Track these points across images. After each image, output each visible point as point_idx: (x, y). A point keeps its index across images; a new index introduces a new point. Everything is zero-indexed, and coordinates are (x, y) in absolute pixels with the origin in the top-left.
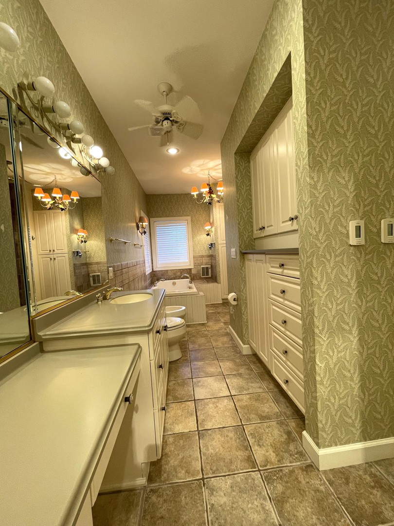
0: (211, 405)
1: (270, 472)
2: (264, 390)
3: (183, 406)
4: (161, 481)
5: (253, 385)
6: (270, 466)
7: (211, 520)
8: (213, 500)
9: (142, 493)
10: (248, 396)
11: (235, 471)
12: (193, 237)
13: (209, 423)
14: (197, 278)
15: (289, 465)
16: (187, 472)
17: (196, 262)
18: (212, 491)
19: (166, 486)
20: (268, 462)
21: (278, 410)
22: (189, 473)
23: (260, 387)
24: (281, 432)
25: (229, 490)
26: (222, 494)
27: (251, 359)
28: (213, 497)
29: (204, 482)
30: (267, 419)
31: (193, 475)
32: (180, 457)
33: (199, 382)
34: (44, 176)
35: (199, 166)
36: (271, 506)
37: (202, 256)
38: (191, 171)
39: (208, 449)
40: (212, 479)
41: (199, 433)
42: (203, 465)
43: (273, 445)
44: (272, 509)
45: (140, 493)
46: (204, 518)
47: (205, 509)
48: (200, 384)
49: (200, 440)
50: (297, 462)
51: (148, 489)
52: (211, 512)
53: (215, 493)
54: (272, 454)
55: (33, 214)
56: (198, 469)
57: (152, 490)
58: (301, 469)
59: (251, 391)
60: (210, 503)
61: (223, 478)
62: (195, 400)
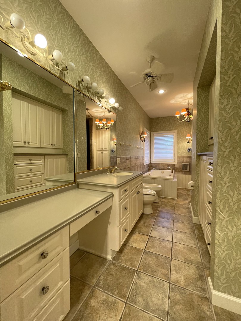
0: (157, 242)
1: (176, 287)
2: (196, 247)
3: (142, 236)
4: (118, 262)
5: (190, 241)
6: (178, 284)
7: (133, 288)
8: (138, 281)
9: (109, 262)
10: (183, 246)
11: (155, 276)
12: (178, 144)
13: (152, 249)
14: (178, 170)
15: (191, 290)
16: (131, 264)
17: (179, 160)
18: (139, 277)
19: (119, 265)
20: (178, 282)
21: (200, 261)
22: (131, 265)
23: (195, 244)
24: (196, 273)
25: (148, 282)
26: (143, 281)
27: (197, 227)
28: (138, 280)
29: (137, 272)
30: (190, 262)
31: (133, 267)
32: (130, 257)
33: (157, 228)
34: (100, 113)
35: (181, 98)
36: (168, 301)
37: (184, 157)
38: (176, 101)
39: (146, 260)
40: (141, 273)
41: (144, 251)
42: (140, 265)
43: (186, 276)
44: (168, 303)
45: (108, 262)
46: (130, 285)
47: (132, 283)
48: (156, 229)
49: (144, 255)
50: (197, 291)
51: (111, 262)
52: (134, 285)
53: (140, 279)
54: (183, 280)
55: (96, 131)
56: (137, 265)
57: (113, 263)
58: (199, 297)
59: (186, 244)
60: (135, 282)
61: (147, 275)
62: (150, 236)
